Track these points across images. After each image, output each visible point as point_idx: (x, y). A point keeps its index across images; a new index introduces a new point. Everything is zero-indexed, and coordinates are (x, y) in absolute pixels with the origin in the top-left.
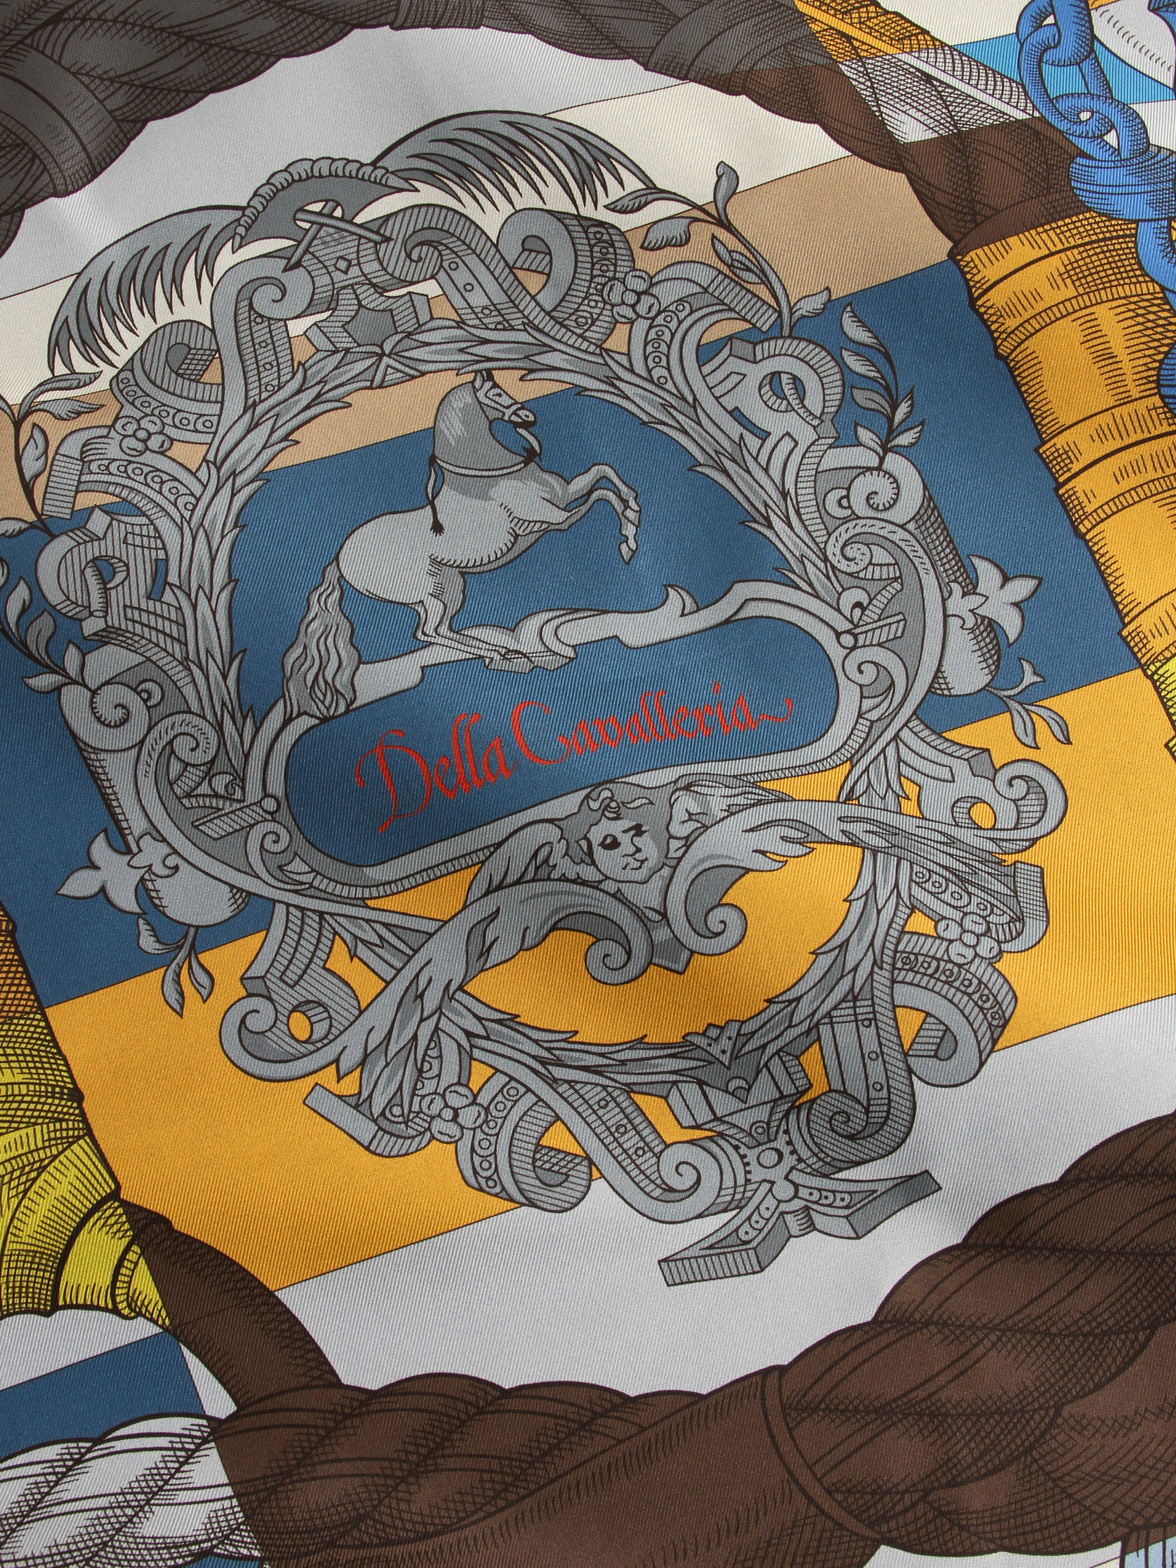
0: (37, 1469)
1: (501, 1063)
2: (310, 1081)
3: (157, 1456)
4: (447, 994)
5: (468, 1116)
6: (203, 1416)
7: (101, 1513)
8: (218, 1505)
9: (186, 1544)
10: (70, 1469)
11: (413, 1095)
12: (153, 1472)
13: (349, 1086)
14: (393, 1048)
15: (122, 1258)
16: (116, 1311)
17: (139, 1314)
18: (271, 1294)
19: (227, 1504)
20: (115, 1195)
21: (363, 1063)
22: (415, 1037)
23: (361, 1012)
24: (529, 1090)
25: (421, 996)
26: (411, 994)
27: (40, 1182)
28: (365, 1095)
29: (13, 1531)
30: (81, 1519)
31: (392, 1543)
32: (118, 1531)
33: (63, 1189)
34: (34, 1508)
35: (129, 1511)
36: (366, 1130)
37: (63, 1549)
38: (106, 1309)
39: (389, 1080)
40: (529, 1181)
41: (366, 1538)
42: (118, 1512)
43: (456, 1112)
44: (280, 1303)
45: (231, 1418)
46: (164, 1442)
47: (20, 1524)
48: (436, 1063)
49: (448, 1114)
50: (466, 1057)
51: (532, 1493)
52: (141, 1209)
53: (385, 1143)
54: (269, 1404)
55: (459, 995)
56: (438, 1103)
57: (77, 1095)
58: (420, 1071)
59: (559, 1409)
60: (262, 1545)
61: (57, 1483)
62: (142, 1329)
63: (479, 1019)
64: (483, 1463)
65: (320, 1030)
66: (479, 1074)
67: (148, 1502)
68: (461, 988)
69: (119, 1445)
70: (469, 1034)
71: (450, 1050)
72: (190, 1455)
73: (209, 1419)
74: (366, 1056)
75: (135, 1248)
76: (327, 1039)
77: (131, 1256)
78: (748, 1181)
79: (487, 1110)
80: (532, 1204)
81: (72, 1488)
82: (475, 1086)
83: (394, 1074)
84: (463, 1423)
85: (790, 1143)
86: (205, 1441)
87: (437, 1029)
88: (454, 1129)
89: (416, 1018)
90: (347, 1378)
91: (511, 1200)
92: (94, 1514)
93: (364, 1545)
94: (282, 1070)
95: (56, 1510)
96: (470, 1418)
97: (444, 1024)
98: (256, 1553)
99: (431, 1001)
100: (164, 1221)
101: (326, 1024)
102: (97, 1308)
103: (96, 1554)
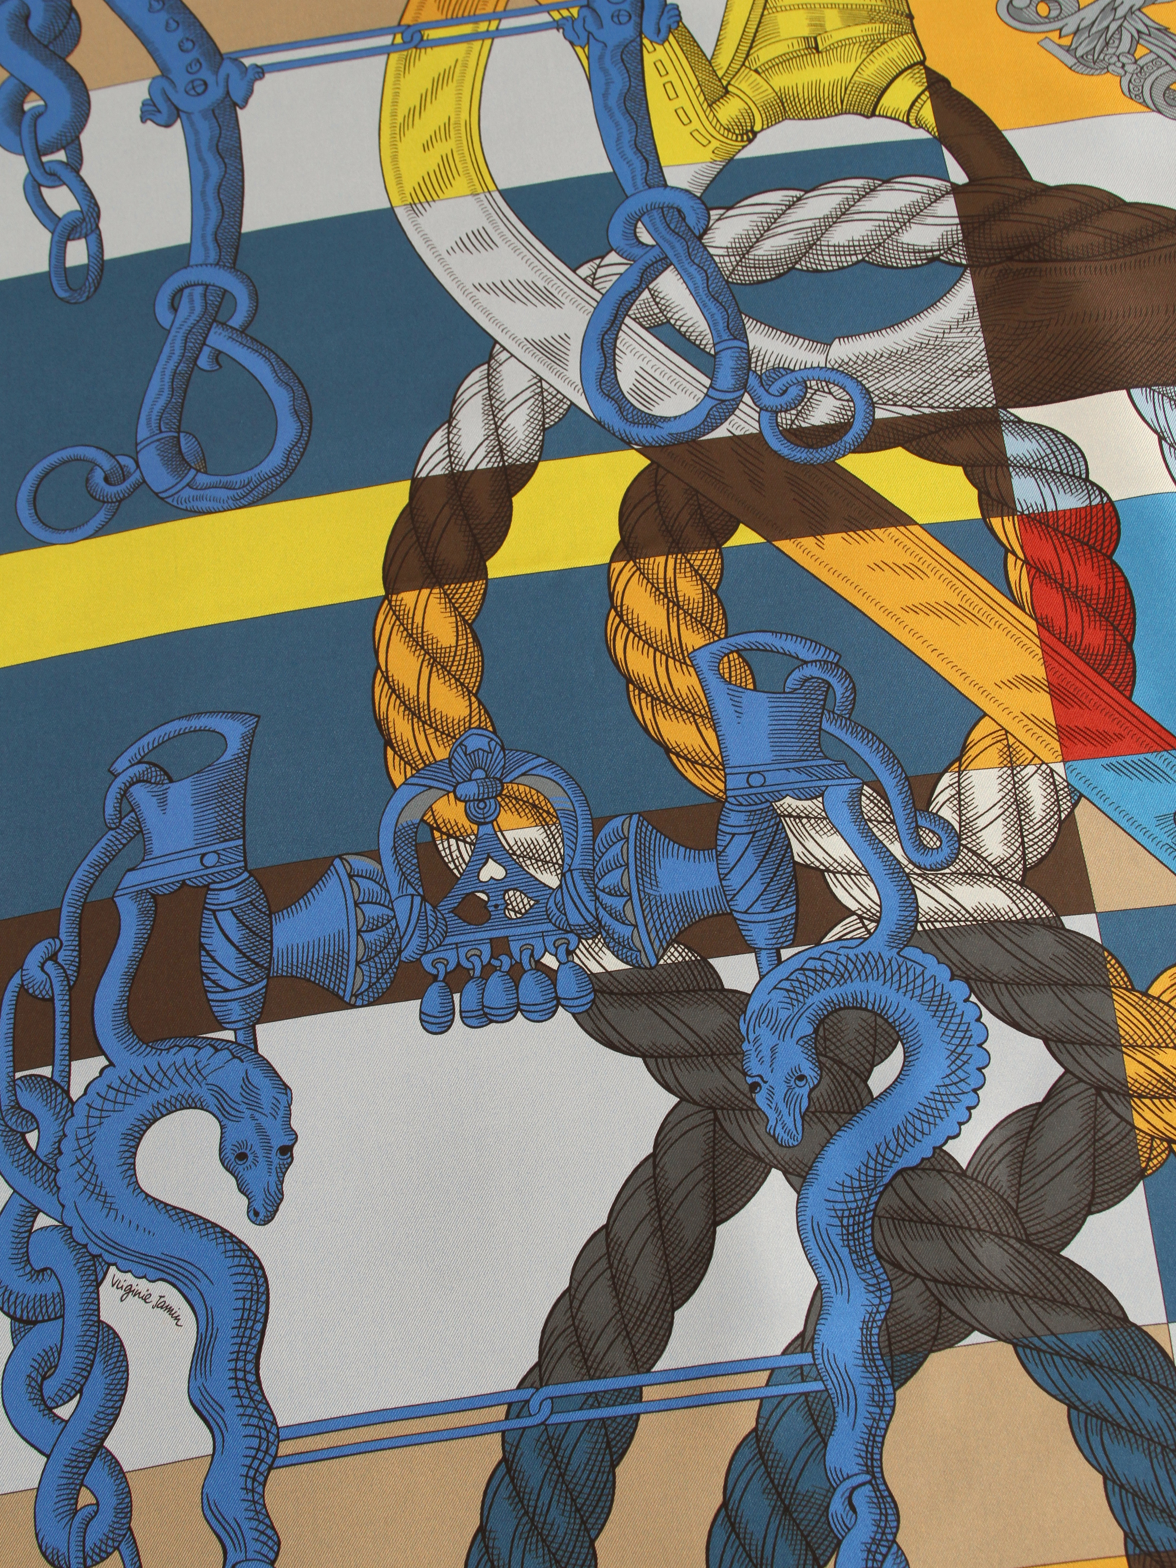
0: (849, 190)
1: (1154, 49)
2: (1043, 36)
3: (919, 196)
4: (1131, 11)
5: (1130, 68)
6: (949, 181)
7: (881, 223)
8: (949, 228)
9: (926, 252)
10: (867, 193)
11: (1101, 52)
12: (914, 205)
13: (1066, 41)
14: (1094, 30)
15: (919, 97)
16: (908, 123)
17: (921, 127)
18: (1000, 132)
19: (954, 228)
20: (922, 63)
21: (1075, 33)
22: (1108, 28)
23: (1079, 10)
24: (1167, 64)
25: (1115, 9)
26: (1111, 7)
27: (882, 49)
28: (1073, 46)
29: (830, 226)
30: (869, 225)
31: (1046, 261)
32: (889, 236)
33: (893, 54)
34: (843, 214)
35: (897, 225)
36: (1071, 61)
37: (856, 243)
38: (903, 121)
39: (1089, 44)
40: (1160, 101)
41: (1031, 257)
42: (891, 224)
43: (1123, 66)
44: (1003, 137)
45: (965, 185)
46: (924, 190)
47: (834, 223)
48: (1117, 42)
49: (1120, 65)
50: (1135, 42)
51: (1132, 255)
52: (934, 72)
53: (1080, 68)
54: (989, 182)
55: (1138, 13)
56: (1114, 59)
57: (910, 17)
58: (1107, 44)
59: (1157, 219)
60: (969, 257)
61: (859, 200)
62: (922, 135)
63: (1147, 26)
64: (1108, 235)
65: (1054, 13)
66: (1140, 51)
67: (909, 221)
68: (1139, 9)
69: (897, 186)
70: (1139, 32)
71: (1126, 38)
72: (938, 199)
73: (953, 184)
74: (1078, 30)
75: (927, 93)
76: (1057, 19)
77: (923, 97)
79: (1142, 68)
80: (1159, 112)
81: (867, 205)
82: (1137, 56)
83: (1092, 41)
84: (1099, 212)
86: (948, 193)
87: (1121, 26)
88: (1122, 72)
89: (1111, 18)
90: (1036, 176)
91: (1148, 107)
92: (877, 223)
93: (1030, 261)
94: (1028, 28)
95: (856, 217)
96: (1104, 211)
97: (1126, 24)
98: (964, 262)
99: (1121, 12)
100: (946, 82)
101: (1058, 12)
102: (898, 120)
103: (874, 250)
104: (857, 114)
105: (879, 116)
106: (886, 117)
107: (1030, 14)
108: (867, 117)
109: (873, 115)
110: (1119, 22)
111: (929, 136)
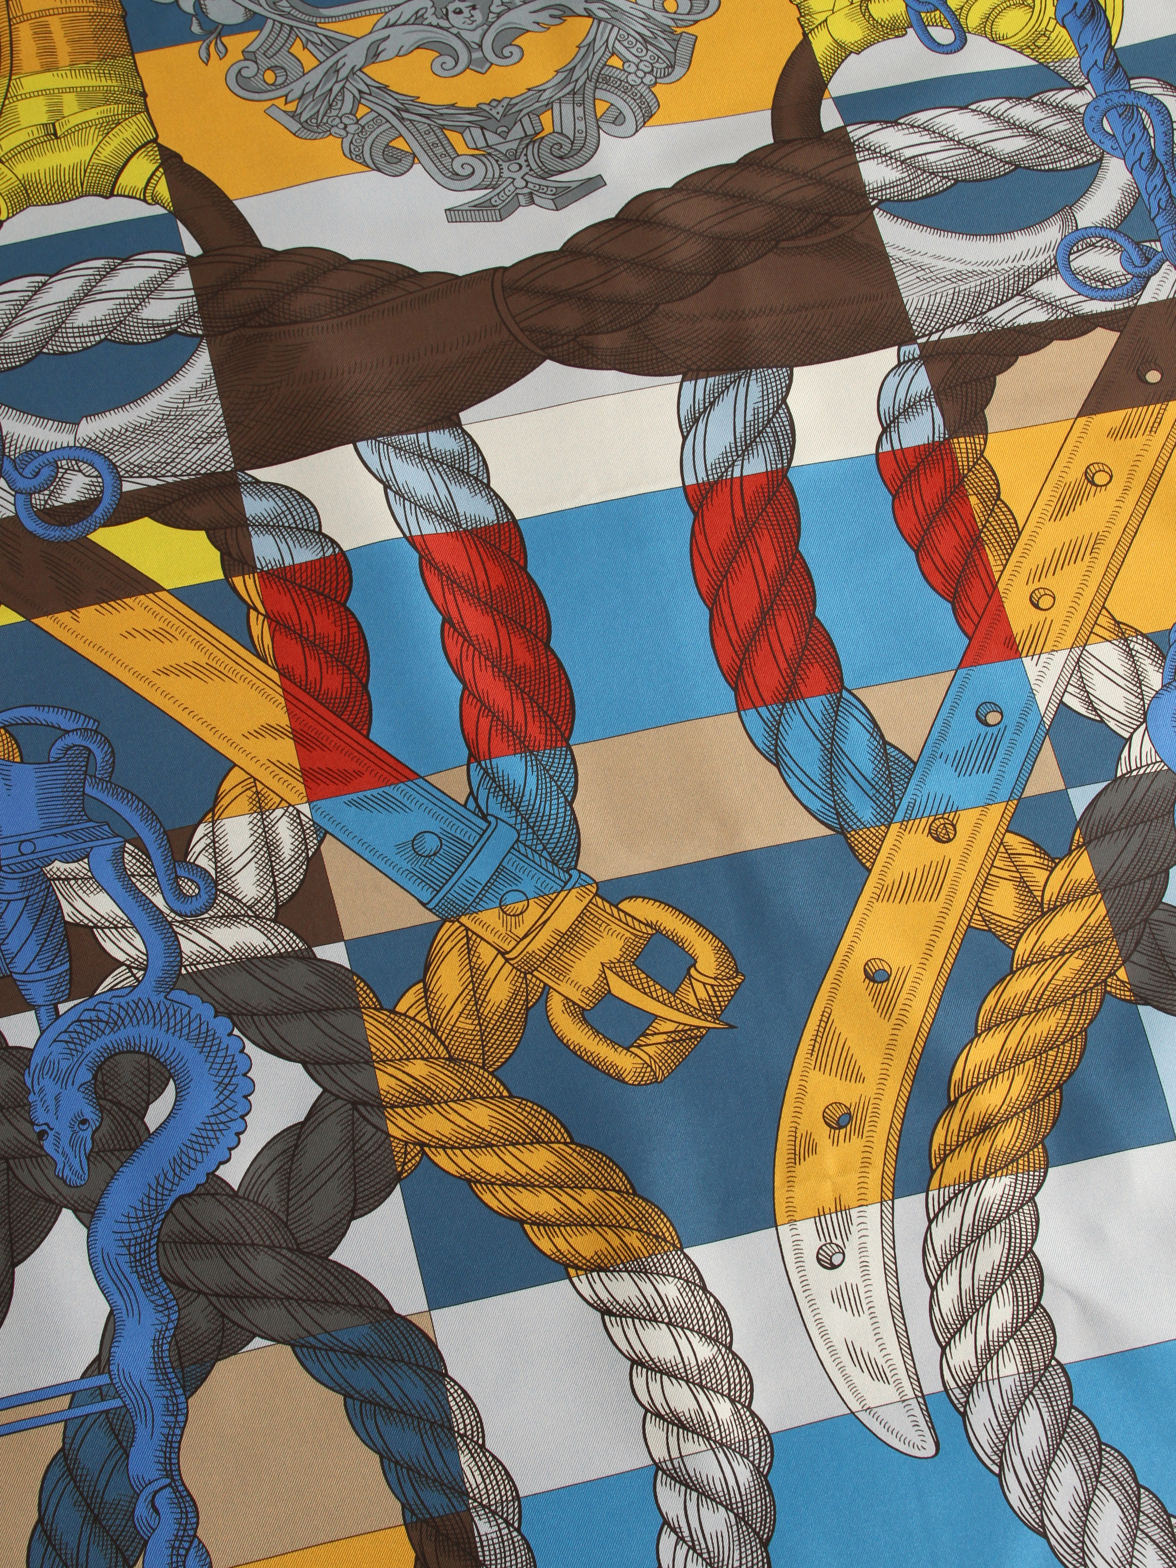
0: (90, 272)
1: (375, 107)
2: (270, 103)
3: (156, 271)
4: (353, 72)
5: (352, 129)
6: (184, 254)
7: (122, 301)
8: (185, 300)
9: (164, 325)
10: (108, 273)
11: (325, 115)
12: (152, 280)
13: (291, 107)
14: (318, 93)
15: (153, 174)
16: (145, 200)
17: (157, 203)
18: (231, 202)
19: (190, 300)
20: (155, 141)
21: (300, 98)
22: (331, 90)
23: (304, 74)
24: (388, 121)
25: (338, 71)
26: (333, 69)
27: (116, 130)
28: (299, 111)
29: (74, 308)
30: (110, 304)
31: (276, 325)
32: (129, 313)
33: (127, 134)
34: (86, 295)
35: (137, 301)
36: (295, 126)
37: (99, 323)
38: (139, 199)
39: (313, 108)
40: (379, 160)
41: (262, 322)
42: (131, 301)
43: (346, 126)
44: (235, 206)
45: (199, 257)
46: (161, 265)
47: (78, 305)
48: (340, 103)
49: (342, 126)
50: (357, 102)
51: (357, 311)
52: (167, 149)
53: (305, 133)
54: (221, 252)
55: (359, 73)
56: (337, 120)
57: (144, 95)
58: (331, 106)
59: (379, 273)
60: (205, 327)
61: (100, 281)
62: (158, 210)
63: (367, 85)
64: (334, 293)
65: (280, 80)
66: (362, 111)
67: (148, 297)
68: (360, 70)
69: (136, 263)
70: (360, 92)
71: (349, 99)
72: (174, 272)
73: (187, 256)
74: (303, 95)
75: (161, 170)
76: (283, 85)
77: (158, 174)
78: (500, 177)
79: (363, 127)
80: (379, 170)
81: (109, 284)
82: (359, 116)
83: (316, 105)
84: (325, 272)
85: (527, 161)
86: (183, 266)
87: (343, 87)
88: (343, 133)
89: (334, 80)
90: (265, 243)
91: (368, 166)
92: (117, 302)
93: (261, 326)
94: (256, 96)
95: (98, 297)
96: (330, 270)
97: (348, 85)
98: (200, 332)
99: (343, 74)
100: (178, 157)
101: (284, 78)
102: (135, 198)
103: (115, 328)
104: (96, 195)
105: (118, 195)
106: (124, 196)
107: (258, 83)
108: (107, 198)
109: (112, 195)
110: (341, 84)
111: (165, 212)
